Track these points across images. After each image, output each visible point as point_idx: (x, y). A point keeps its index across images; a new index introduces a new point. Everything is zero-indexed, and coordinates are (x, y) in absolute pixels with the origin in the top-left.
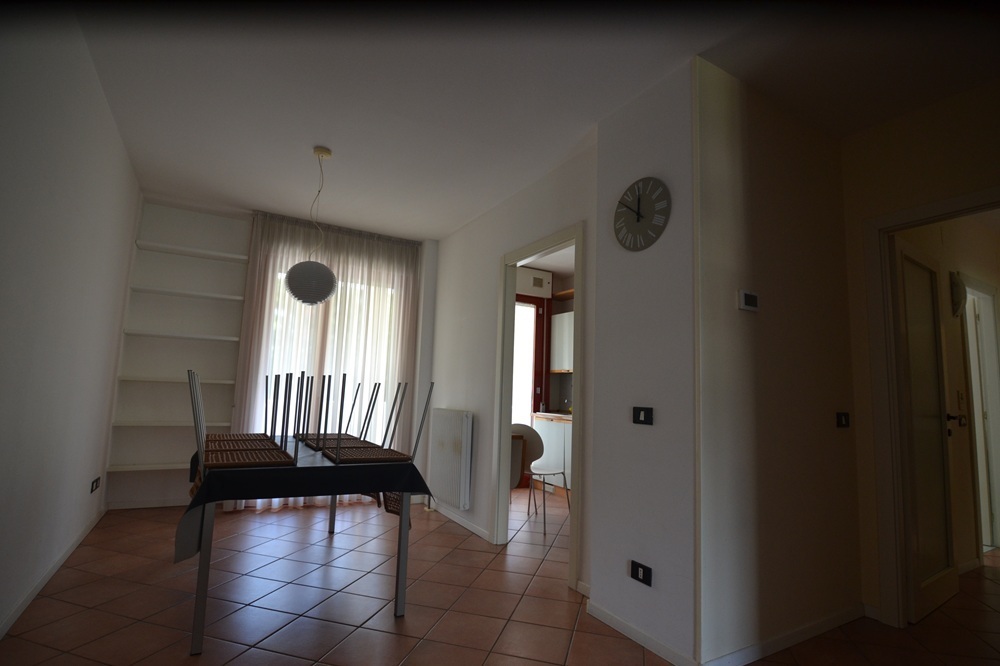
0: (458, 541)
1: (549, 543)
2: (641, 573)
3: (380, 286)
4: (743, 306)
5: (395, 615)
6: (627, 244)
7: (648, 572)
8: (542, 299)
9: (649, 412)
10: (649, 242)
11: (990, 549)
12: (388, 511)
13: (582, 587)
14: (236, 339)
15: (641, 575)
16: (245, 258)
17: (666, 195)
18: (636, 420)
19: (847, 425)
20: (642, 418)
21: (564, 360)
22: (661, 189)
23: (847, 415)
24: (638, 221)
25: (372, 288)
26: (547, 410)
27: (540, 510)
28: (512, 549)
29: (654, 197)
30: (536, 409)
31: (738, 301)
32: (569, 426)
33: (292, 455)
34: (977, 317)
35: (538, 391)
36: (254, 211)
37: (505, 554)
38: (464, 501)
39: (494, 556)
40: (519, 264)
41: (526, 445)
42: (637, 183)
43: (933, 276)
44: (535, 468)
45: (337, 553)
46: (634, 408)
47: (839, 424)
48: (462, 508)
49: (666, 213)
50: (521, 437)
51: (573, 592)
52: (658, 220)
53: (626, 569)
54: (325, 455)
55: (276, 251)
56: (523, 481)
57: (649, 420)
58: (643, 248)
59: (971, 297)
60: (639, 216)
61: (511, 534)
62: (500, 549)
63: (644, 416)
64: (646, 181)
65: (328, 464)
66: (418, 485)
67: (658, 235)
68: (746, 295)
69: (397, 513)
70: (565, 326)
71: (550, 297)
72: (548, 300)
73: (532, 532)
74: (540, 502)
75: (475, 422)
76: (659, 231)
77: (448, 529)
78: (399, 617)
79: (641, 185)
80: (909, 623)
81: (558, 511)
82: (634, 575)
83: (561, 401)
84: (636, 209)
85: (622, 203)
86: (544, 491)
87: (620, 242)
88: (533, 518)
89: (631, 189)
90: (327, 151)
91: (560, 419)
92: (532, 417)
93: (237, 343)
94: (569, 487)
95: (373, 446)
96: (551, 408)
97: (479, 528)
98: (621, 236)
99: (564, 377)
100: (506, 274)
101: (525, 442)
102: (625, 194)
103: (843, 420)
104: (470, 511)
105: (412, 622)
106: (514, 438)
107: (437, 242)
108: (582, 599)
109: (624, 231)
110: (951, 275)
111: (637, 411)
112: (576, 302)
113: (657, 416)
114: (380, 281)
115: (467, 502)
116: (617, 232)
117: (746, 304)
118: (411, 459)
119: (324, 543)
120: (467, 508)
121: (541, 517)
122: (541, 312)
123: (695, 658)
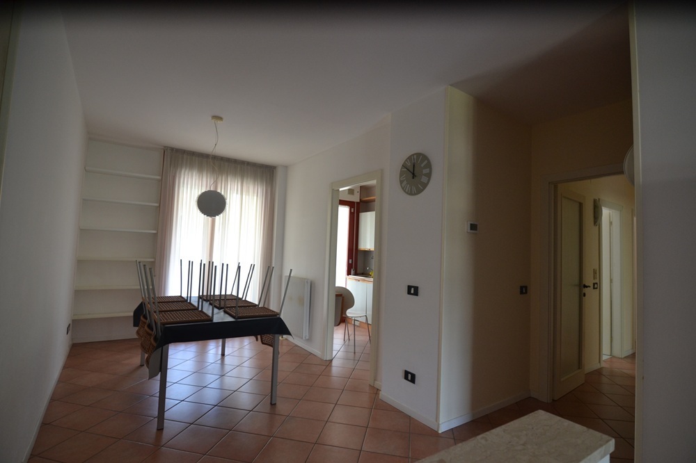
0: (303, 358)
1: (357, 358)
2: (410, 377)
3: (249, 195)
4: (469, 230)
5: (271, 404)
6: (407, 191)
7: (413, 376)
8: (353, 203)
9: (416, 289)
10: (419, 191)
11: (609, 357)
12: (263, 343)
13: (377, 385)
14: (154, 232)
15: (409, 378)
16: (159, 178)
17: (429, 165)
18: (409, 293)
19: (526, 293)
20: (412, 292)
21: (368, 242)
22: (426, 162)
23: (526, 287)
24: (413, 178)
25: (244, 196)
26: (356, 274)
27: (352, 338)
28: (335, 363)
29: (422, 166)
30: (349, 273)
31: (467, 227)
32: (370, 286)
33: (210, 315)
34: (611, 223)
35: (350, 262)
36: (165, 147)
37: (331, 366)
38: (306, 334)
39: (325, 367)
40: (341, 190)
41: (344, 299)
42: (413, 155)
43: (581, 205)
44: (350, 313)
45: (227, 368)
46: (409, 286)
47: (522, 293)
48: (304, 338)
49: (429, 175)
50: (341, 295)
51: (372, 387)
52: (424, 179)
53: (402, 374)
54: (225, 312)
55: (180, 174)
56: (342, 319)
57: (416, 293)
58: (415, 194)
59: (606, 212)
60: (414, 175)
61: (334, 353)
62: (328, 363)
63: (413, 291)
64: (418, 155)
65: (231, 319)
66: (283, 330)
67: (424, 188)
68: (471, 225)
69: (272, 346)
70: (368, 221)
71: (359, 201)
72: (357, 203)
73: (347, 352)
74: (351, 332)
75: (312, 286)
76: (425, 186)
77: (295, 350)
78: (273, 405)
79: (415, 156)
80: (553, 400)
81: (362, 338)
82: (406, 378)
83: (365, 268)
84: (412, 171)
85: (404, 166)
86: (354, 325)
87: (403, 189)
88: (347, 342)
89: (410, 158)
90: (221, 119)
91: (364, 280)
92: (346, 279)
93: (155, 235)
94: (370, 322)
95: (253, 305)
96: (358, 272)
97: (315, 349)
98: (403, 185)
99: (367, 253)
100: (332, 195)
101: (343, 298)
102: (406, 160)
103: (524, 290)
104: (310, 340)
105: (282, 407)
106: (337, 296)
107: (286, 167)
108: (376, 391)
109: (405, 182)
110: (595, 201)
111: (409, 288)
112: (376, 204)
113: (420, 291)
114: (249, 192)
115: (307, 334)
116: (401, 182)
117: (471, 229)
118: (279, 314)
119: (219, 362)
120: (307, 338)
121: (352, 342)
122: (352, 211)
123: (436, 421)
